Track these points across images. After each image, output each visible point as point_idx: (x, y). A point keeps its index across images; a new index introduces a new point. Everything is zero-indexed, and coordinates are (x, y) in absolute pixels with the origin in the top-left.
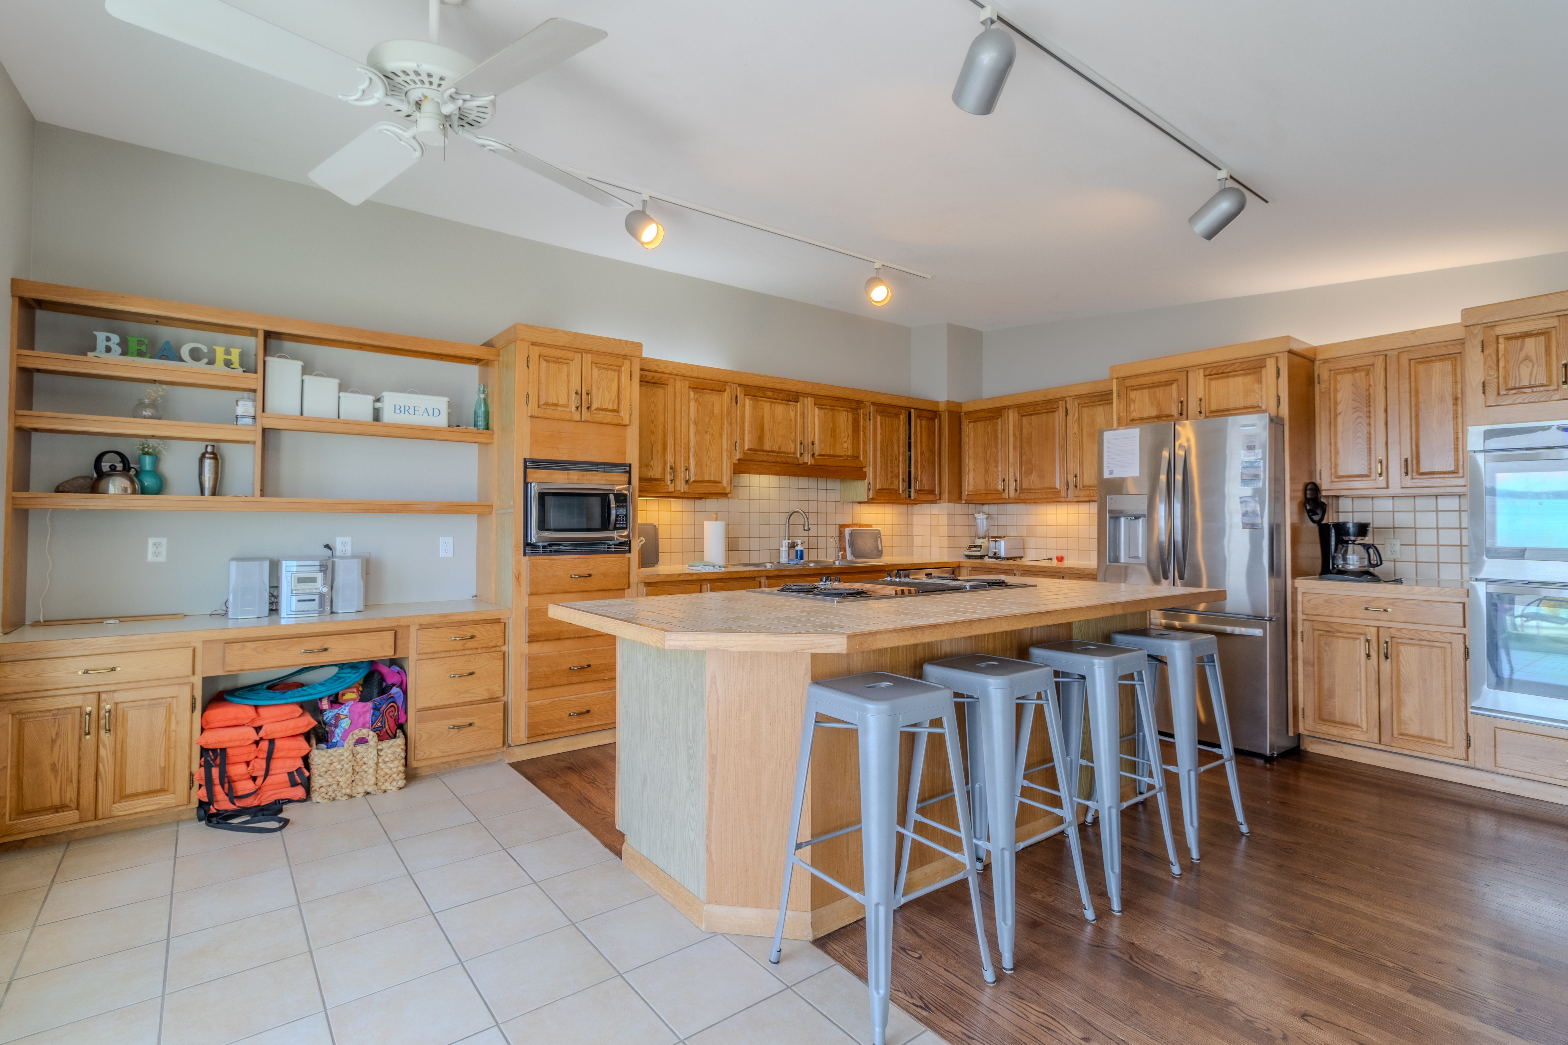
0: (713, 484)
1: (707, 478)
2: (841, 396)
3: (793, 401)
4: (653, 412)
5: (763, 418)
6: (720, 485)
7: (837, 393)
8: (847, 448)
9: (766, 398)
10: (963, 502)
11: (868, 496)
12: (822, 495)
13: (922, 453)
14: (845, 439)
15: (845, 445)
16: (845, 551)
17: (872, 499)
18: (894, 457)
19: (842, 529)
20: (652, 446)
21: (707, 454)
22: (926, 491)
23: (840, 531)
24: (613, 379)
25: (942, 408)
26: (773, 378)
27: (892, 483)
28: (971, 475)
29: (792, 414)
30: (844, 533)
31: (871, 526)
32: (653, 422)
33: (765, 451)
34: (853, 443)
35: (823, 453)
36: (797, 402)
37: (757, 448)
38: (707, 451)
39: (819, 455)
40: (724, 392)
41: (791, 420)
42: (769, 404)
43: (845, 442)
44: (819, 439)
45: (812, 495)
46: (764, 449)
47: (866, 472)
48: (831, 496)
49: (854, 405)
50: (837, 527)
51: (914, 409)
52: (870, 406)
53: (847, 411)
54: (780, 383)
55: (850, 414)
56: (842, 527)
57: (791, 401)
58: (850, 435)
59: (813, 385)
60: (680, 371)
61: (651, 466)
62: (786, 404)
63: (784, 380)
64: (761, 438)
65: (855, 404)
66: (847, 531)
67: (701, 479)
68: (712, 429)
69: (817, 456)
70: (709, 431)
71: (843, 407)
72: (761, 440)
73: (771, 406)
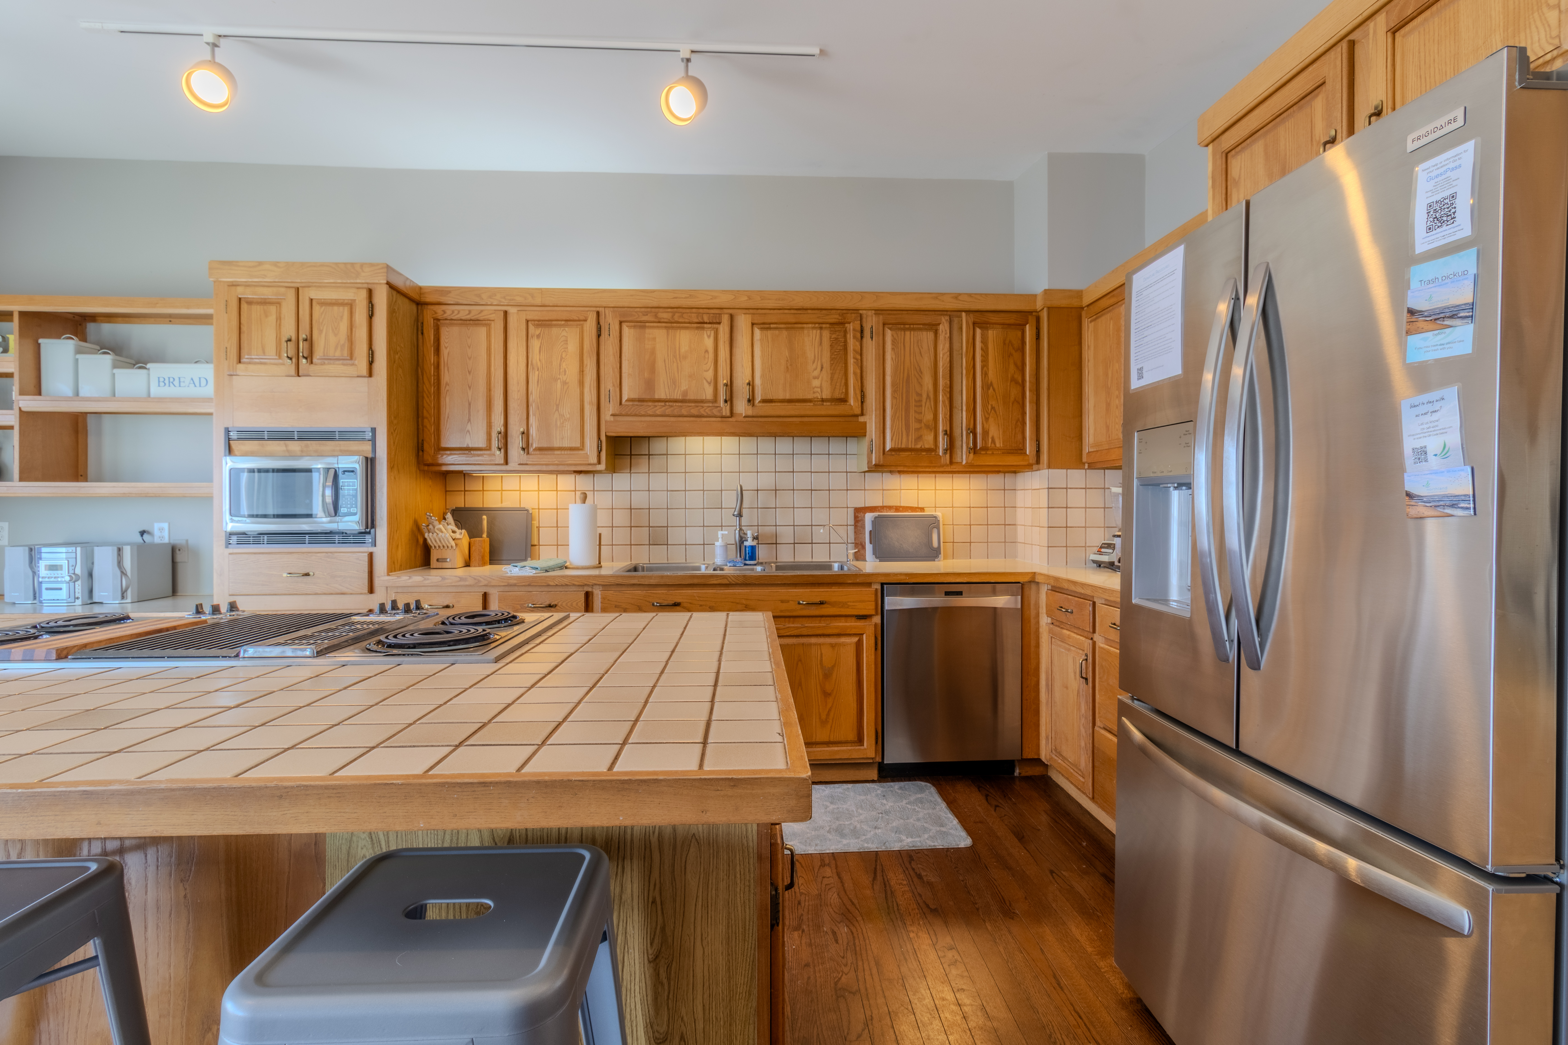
0: (569, 452)
1: (557, 444)
2: (808, 305)
3: (710, 323)
4: (470, 359)
5: (653, 352)
6: (581, 452)
7: (799, 302)
8: (821, 387)
9: (659, 322)
10: (1086, 466)
11: (869, 462)
13: (987, 386)
14: (816, 373)
15: (816, 383)
16: (864, 547)
17: (876, 465)
18: (924, 396)
19: (860, 515)
20: (470, 404)
21: (557, 410)
22: (998, 449)
23: (856, 517)
24: (342, 317)
25: (1039, 305)
26: (674, 291)
27: (919, 438)
28: (1091, 418)
29: (709, 343)
30: (863, 520)
31: (922, 509)
32: (470, 372)
33: (659, 401)
34: (832, 379)
35: (769, 397)
36: (719, 323)
37: (644, 396)
38: (557, 406)
39: (764, 401)
40: (586, 320)
41: (707, 351)
42: (665, 331)
43: (815, 378)
44: (763, 376)
46: (657, 397)
47: (865, 423)
49: (834, 318)
50: (849, 510)
51: (965, 311)
52: (872, 316)
53: (821, 328)
54: (685, 298)
55: (826, 334)
56: (859, 512)
57: (706, 323)
58: (827, 365)
59: (750, 294)
60: (513, 300)
61: (468, 431)
62: (697, 328)
63: (692, 294)
65: (837, 316)
66: (869, 517)
67: (545, 445)
68: (565, 374)
69: (760, 402)
70: (560, 379)
71: (812, 323)
72: (650, 384)
73: (668, 335)
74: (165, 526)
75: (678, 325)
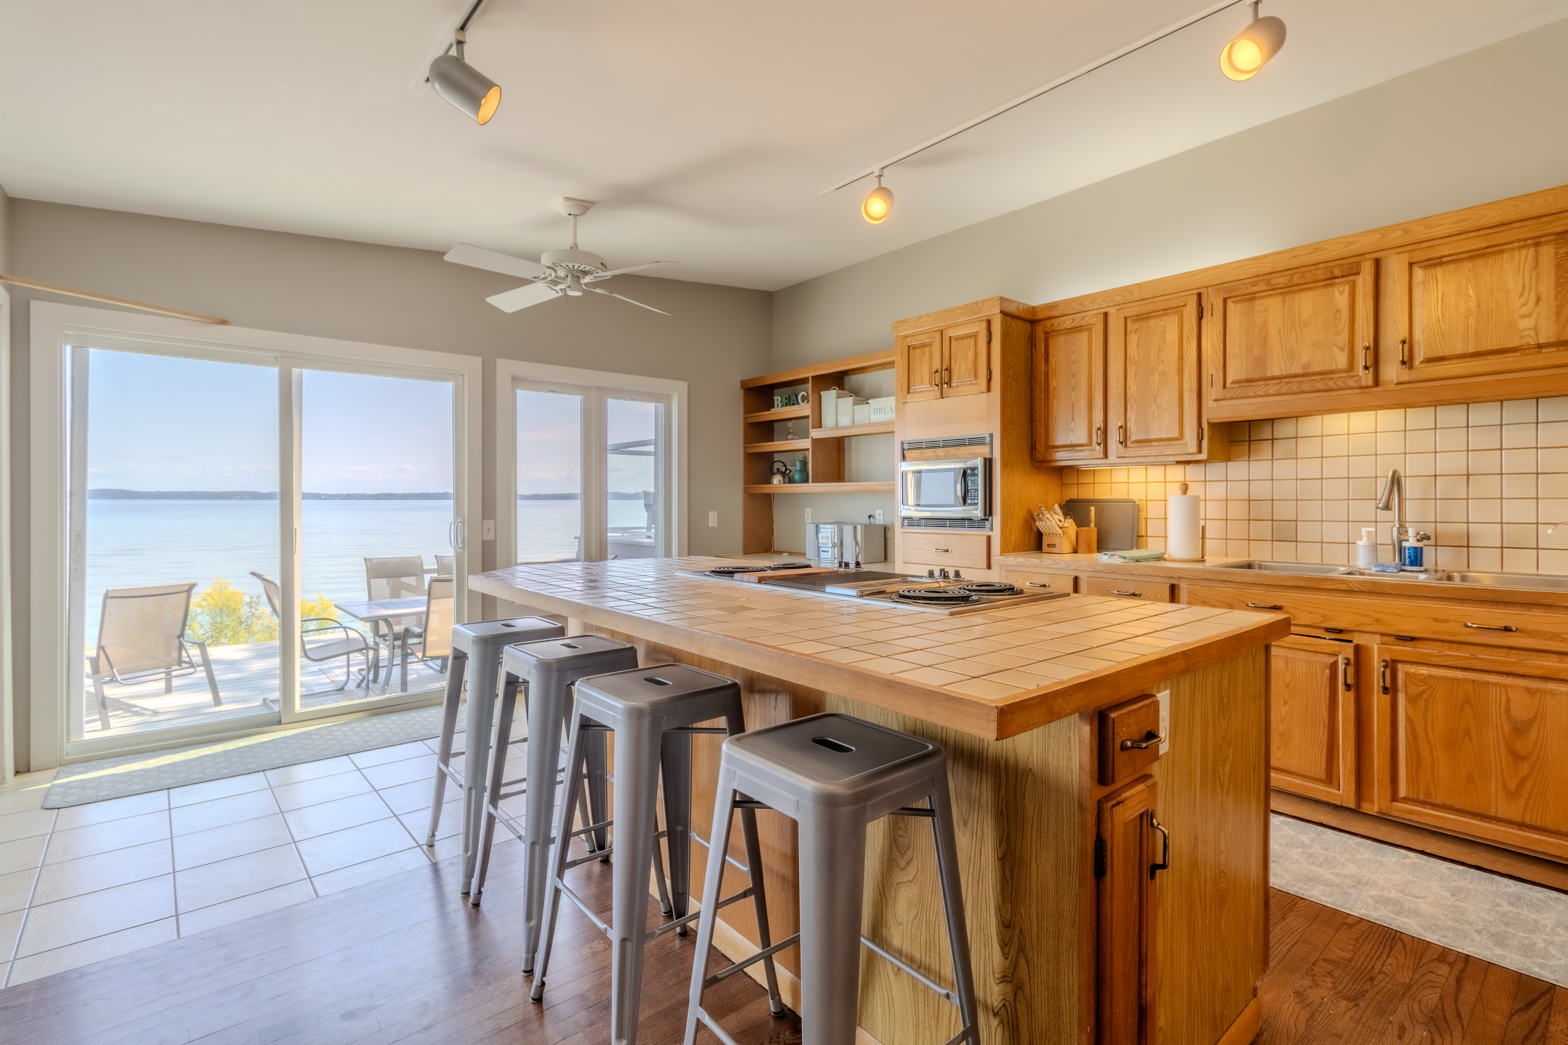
0: (1167, 443)
1: (1154, 436)
3: (1343, 276)
4: (1073, 363)
5: (1265, 324)
6: (1179, 442)
7: (1494, 216)
8: (1536, 328)
9: (1273, 289)
14: (1527, 309)
15: (1527, 323)
20: (1073, 405)
21: (1155, 401)
26: (1293, 250)
29: (1342, 300)
32: (1073, 376)
33: (1273, 378)
34: (1558, 314)
35: (1443, 353)
36: (1358, 274)
37: (1252, 376)
38: (1155, 397)
39: (1429, 360)
40: (1185, 306)
41: (1339, 311)
42: (1280, 298)
43: (1523, 317)
44: (1428, 329)
46: (1269, 374)
49: (1560, 226)
53: (1537, 244)
54: (1309, 253)
55: (1547, 251)
57: (1338, 277)
59: (1405, 228)
61: (1072, 430)
62: (1325, 286)
67: (1142, 437)
68: (1163, 364)
69: (1422, 362)
70: (1157, 370)
71: (1519, 241)
72: (1260, 361)
73: (1284, 301)
74: (881, 512)
75: (1298, 287)
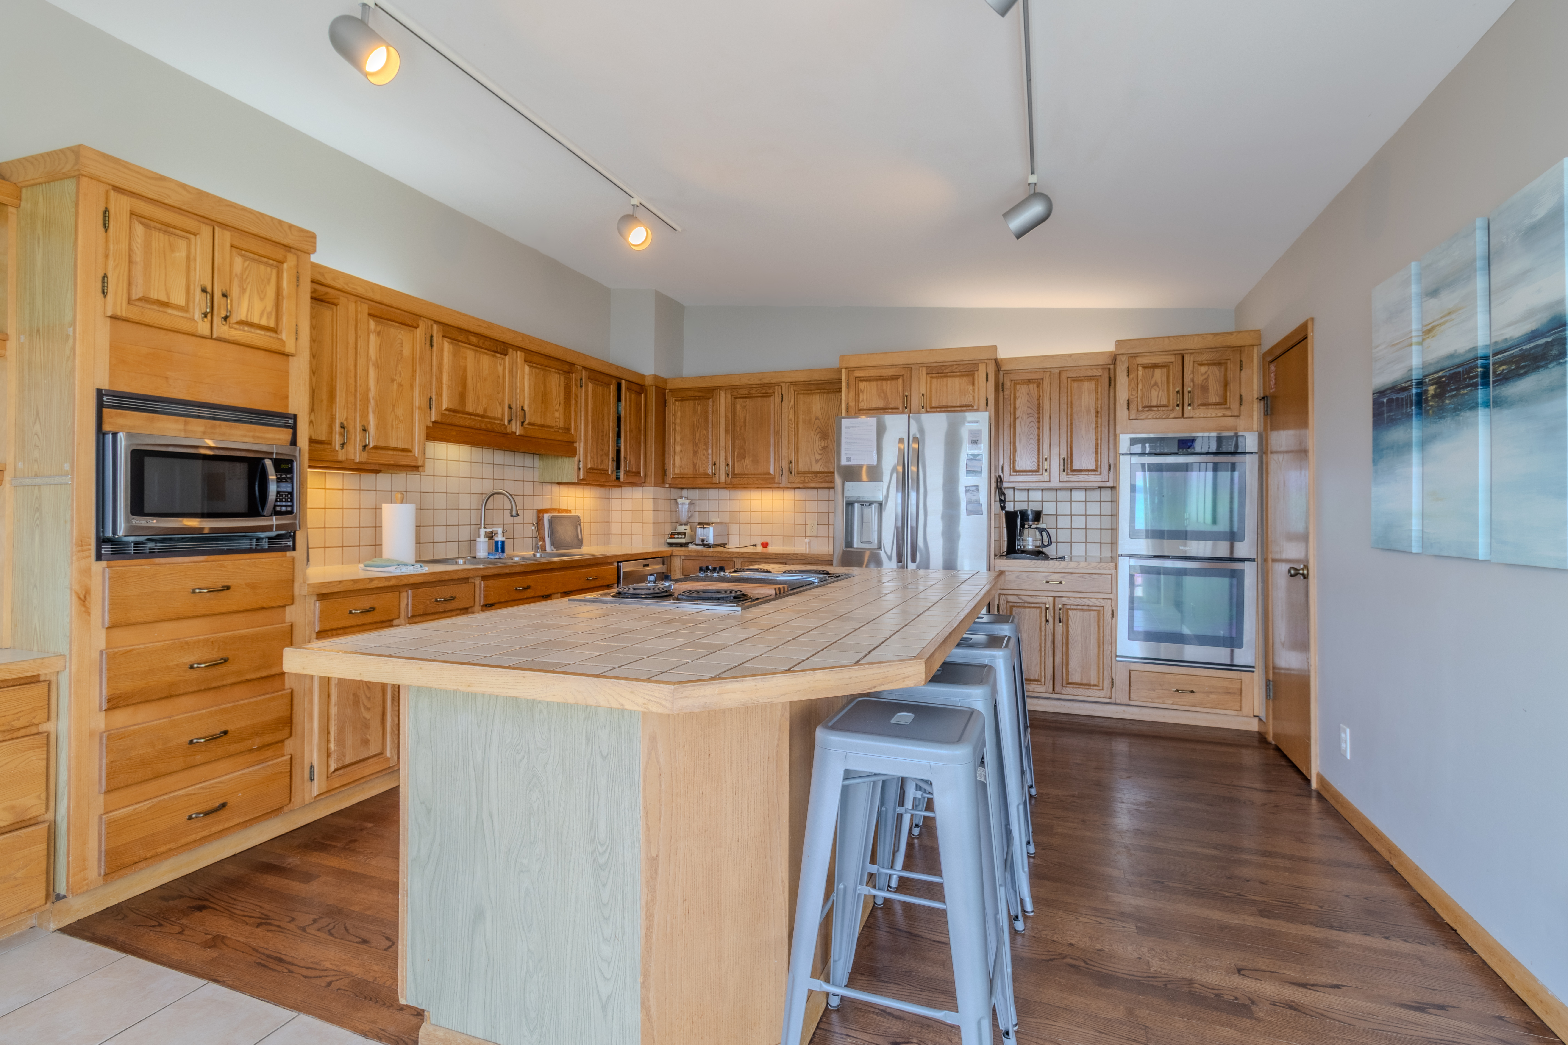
0: (400, 453)
1: (393, 444)
2: (553, 354)
3: (501, 354)
4: (314, 341)
5: (465, 370)
6: (410, 454)
7: (548, 351)
8: (559, 418)
9: (469, 344)
10: (667, 486)
11: (578, 476)
12: (519, 473)
13: (631, 430)
14: (557, 407)
15: (557, 414)
16: (544, 541)
17: (582, 479)
18: (605, 433)
19: (541, 515)
20: (313, 392)
21: (393, 410)
22: (633, 472)
23: (538, 517)
24: (269, 280)
25: (648, 382)
26: (478, 320)
27: (602, 462)
28: (677, 457)
29: (500, 369)
30: (543, 520)
31: (570, 511)
32: (314, 357)
33: (468, 413)
34: (564, 412)
35: (533, 421)
36: (506, 355)
37: (457, 408)
38: (394, 406)
39: (529, 424)
40: (416, 328)
41: (499, 377)
42: (473, 353)
43: (557, 411)
44: (530, 404)
45: (509, 473)
46: (467, 410)
47: (576, 448)
48: (529, 475)
49: (566, 368)
50: (535, 511)
51: (625, 380)
52: (581, 370)
53: (559, 373)
54: (486, 328)
55: (562, 378)
56: (540, 512)
57: (498, 353)
58: (562, 402)
59: (524, 337)
60: (355, 289)
62: (493, 355)
63: (490, 325)
64: (462, 396)
65: (567, 367)
66: (546, 517)
67: (382, 444)
68: (400, 376)
69: (527, 424)
70: (396, 380)
71: (556, 369)
72: (462, 398)
73: (475, 356)
75: (480, 350)
